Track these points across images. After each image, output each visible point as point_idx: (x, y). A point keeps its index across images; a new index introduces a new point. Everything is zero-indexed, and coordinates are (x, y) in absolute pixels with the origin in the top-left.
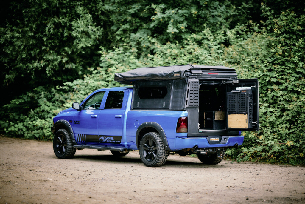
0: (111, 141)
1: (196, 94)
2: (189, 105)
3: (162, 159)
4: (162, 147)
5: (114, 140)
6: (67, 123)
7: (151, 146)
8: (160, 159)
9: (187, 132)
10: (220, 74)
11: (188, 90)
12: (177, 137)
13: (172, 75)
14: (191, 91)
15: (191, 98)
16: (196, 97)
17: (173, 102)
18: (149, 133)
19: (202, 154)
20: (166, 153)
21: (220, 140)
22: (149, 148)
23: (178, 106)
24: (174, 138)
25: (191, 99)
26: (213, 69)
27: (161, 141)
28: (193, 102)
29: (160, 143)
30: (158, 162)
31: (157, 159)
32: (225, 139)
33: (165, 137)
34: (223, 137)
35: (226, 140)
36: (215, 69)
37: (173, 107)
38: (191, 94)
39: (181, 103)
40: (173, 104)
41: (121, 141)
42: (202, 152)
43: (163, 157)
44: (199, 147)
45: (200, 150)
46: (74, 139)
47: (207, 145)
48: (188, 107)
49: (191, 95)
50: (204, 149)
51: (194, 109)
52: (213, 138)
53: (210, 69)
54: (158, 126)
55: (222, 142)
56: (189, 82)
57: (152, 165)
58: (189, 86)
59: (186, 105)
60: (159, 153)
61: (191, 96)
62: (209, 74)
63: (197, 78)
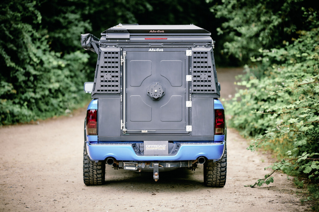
1: (113, 72)
2: (99, 91)
9: (97, 134)
10: (170, 39)
11: (98, 66)
14: (102, 67)
15: (102, 79)
25: (102, 81)
26: (157, 30)
28: (106, 86)
36: (162, 30)
38: (102, 72)
42: (128, 168)
45: (124, 165)
48: (96, 94)
49: (102, 74)
52: (152, 146)
53: (150, 30)
56: (100, 53)
58: (99, 59)
59: (94, 90)
61: (102, 76)
62: (145, 39)
63: (119, 46)
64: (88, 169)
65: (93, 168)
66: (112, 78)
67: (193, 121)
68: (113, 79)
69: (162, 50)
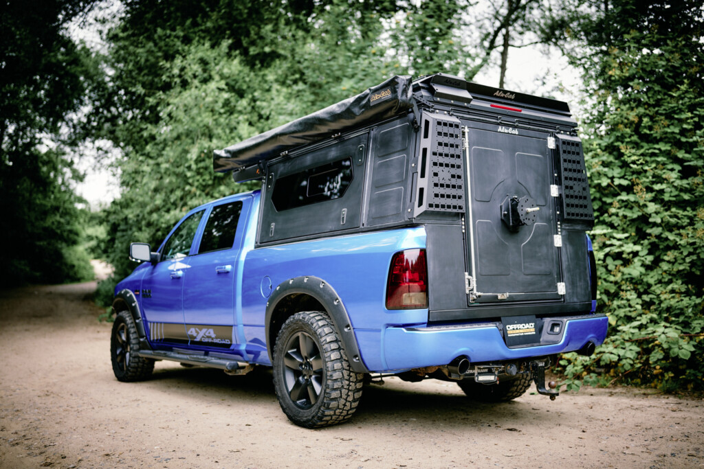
0: (210, 340)
1: (453, 166)
2: (431, 205)
3: (342, 401)
4: (340, 359)
5: (216, 338)
6: (131, 296)
7: (306, 358)
8: (333, 404)
9: (427, 305)
10: (525, 112)
11: (425, 150)
12: (388, 325)
13: (364, 102)
14: (434, 154)
15: (436, 180)
16: (453, 176)
17: (371, 202)
18: (300, 315)
19: (481, 384)
20: (356, 383)
21: (539, 330)
22: (301, 365)
23: (391, 212)
24: (380, 331)
25: (436, 185)
26: (505, 91)
27: (336, 341)
28: (443, 196)
29: (334, 346)
30: (327, 413)
31: (323, 404)
32: (554, 325)
33: (348, 326)
34: (548, 322)
35: (557, 329)
36: (512, 93)
37: (372, 218)
38: (435, 164)
39: (399, 200)
40: (373, 210)
41: (231, 341)
42: (482, 378)
43: (344, 396)
44: (473, 360)
45: (476, 371)
46: (144, 334)
47: (499, 350)
48: (425, 213)
49: (437, 169)
50: (488, 365)
51: (449, 220)
52: (515, 326)
53: (496, 90)
54: (325, 289)
55: (545, 336)
56: (427, 123)
57: (308, 420)
58: (426, 136)
59: (420, 204)
60: (329, 382)
61: (436, 174)
62: (491, 106)
63: (455, 114)
64: (339, 392)
65: (348, 389)
66: (452, 179)
67: (566, 275)
68: (454, 181)
69: (516, 132)
